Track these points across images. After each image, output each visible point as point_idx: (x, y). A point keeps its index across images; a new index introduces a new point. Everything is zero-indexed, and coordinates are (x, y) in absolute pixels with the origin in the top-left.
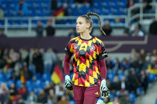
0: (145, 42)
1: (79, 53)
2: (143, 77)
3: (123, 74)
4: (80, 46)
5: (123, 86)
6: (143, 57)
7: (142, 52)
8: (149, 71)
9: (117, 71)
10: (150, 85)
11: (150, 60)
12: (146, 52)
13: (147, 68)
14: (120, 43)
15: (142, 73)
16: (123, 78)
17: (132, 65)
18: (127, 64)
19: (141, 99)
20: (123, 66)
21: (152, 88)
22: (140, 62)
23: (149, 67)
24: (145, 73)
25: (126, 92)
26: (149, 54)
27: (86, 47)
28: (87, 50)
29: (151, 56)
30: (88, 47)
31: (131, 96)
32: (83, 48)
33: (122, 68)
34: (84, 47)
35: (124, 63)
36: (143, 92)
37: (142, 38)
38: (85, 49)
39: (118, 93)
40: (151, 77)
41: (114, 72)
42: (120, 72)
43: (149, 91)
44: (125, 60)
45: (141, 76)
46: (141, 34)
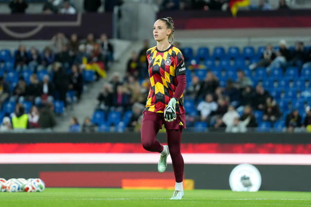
0: (78, 23)
1: (153, 68)
2: (76, 75)
3: (45, 72)
4: (154, 59)
5: (46, 89)
6: (74, 46)
7: (74, 38)
8: (85, 66)
9: (36, 68)
10: (85, 88)
11: (85, 49)
12: (80, 38)
13: (81, 62)
14: (41, 25)
15: (74, 69)
16: (46, 77)
17: (58, 58)
18: (50, 56)
19: (72, 109)
20: (45, 59)
21: (88, 92)
22: (71, 53)
23: (85, 60)
24: (78, 70)
25: (50, 99)
26: (83, 41)
27: (161, 61)
28: (161, 65)
29: (86, 44)
30: (163, 60)
31: (58, 104)
32: (157, 63)
33: (44, 62)
34: (158, 61)
35: (47, 55)
36: (75, 98)
37: (73, 18)
38: (159, 64)
39: (38, 100)
40: (87, 74)
41: (32, 69)
42: (40, 68)
43: (84, 96)
44: (47, 49)
45: (73, 74)
46: (72, 11)
